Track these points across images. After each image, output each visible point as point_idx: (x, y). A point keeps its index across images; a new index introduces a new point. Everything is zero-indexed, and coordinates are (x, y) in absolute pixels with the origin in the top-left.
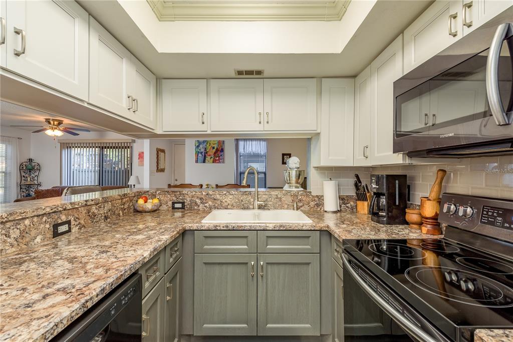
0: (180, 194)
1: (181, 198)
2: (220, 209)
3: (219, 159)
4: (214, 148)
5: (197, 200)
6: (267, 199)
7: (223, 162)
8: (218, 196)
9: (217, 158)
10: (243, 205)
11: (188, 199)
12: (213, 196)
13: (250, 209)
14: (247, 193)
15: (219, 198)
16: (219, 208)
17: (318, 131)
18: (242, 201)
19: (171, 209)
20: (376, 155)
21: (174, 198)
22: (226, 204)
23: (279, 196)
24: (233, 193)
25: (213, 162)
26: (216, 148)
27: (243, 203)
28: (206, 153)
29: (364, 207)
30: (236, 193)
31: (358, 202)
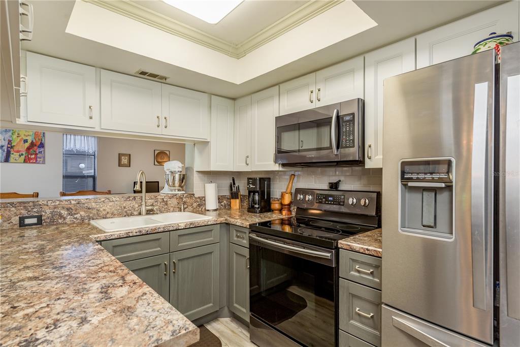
0: (34, 206)
1: (34, 210)
2: (97, 219)
3: (36, 158)
4: (26, 141)
5: (63, 212)
6: (153, 203)
7: (44, 163)
8: (93, 204)
9: (33, 156)
10: (126, 212)
11: (48, 211)
12: (86, 205)
13: (134, 215)
14: (131, 199)
15: (95, 206)
16: (95, 217)
17: (208, 140)
18: (125, 208)
19: (17, 227)
20: (257, 163)
21: (22, 211)
22: (104, 213)
23: (165, 200)
24: (114, 199)
25: (25, 161)
26: (29, 141)
27: (125, 210)
28: (12, 147)
29: (236, 203)
30: (118, 199)
31: (232, 200)
